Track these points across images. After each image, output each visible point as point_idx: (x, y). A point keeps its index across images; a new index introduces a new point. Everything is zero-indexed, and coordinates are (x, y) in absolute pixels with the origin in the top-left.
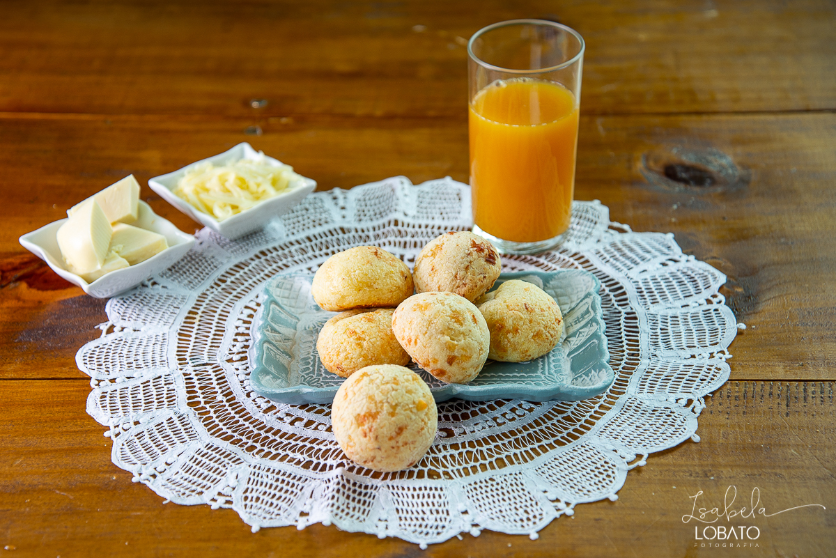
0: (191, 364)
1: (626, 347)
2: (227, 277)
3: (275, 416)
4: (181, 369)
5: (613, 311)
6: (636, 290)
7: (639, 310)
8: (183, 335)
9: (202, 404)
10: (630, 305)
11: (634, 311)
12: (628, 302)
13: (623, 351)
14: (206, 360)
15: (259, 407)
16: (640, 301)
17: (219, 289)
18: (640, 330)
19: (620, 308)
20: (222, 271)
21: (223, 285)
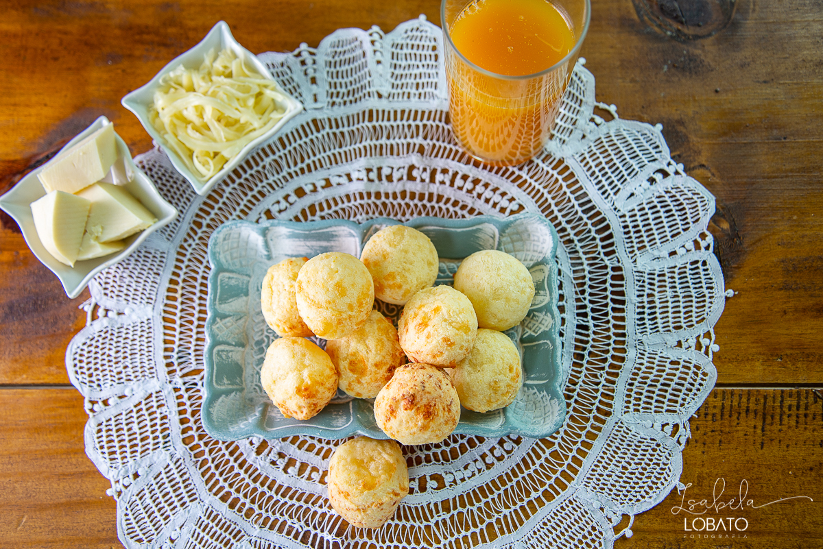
0: (179, 373)
1: (612, 330)
2: (201, 217)
3: (268, 460)
4: (170, 382)
5: (599, 266)
6: (622, 230)
7: (627, 264)
8: (168, 320)
9: (196, 441)
10: (617, 254)
11: (620, 265)
12: (614, 248)
13: (609, 338)
15: (251, 443)
16: (626, 244)
17: (196, 238)
18: (626, 298)
19: (606, 259)
20: (195, 209)
21: (200, 233)
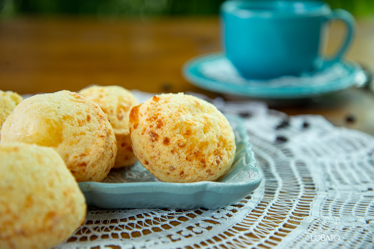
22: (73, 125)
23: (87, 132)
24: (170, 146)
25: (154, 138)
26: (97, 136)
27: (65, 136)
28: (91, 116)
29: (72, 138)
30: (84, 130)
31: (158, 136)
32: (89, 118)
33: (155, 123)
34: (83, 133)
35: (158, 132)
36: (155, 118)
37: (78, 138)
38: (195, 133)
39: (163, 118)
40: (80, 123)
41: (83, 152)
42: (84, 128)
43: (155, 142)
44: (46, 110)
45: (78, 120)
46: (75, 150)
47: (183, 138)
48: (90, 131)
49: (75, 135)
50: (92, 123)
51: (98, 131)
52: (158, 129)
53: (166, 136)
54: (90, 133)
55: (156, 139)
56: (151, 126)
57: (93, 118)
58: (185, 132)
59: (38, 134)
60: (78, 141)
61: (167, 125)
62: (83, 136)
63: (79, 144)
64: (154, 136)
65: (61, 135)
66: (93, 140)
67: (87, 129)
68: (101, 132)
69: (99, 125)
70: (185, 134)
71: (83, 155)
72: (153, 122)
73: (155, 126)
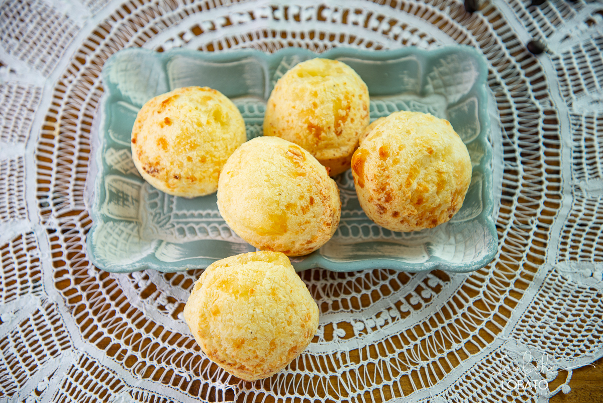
0: (55, 214)
1: (545, 175)
2: (85, 53)
3: (156, 304)
4: (44, 223)
5: (529, 109)
6: (556, 73)
7: (561, 107)
8: (42, 159)
9: (72, 285)
10: (550, 98)
11: (554, 108)
12: (547, 91)
13: (541, 183)
14: (72, 207)
15: (137, 286)
16: (560, 87)
17: (79, 75)
18: (561, 142)
19: (537, 103)
20: (78, 45)
21: (83, 69)
22: (297, 215)
23: (312, 220)
24: (399, 218)
25: (382, 212)
26: (322, 223)
27: (289, 227)
28: (315, 197)
29: (297, 228)
30: (308, 219)
31: (386, 209)
32: (312, 201)
33: (383, 196)
34: (308, 222)
35: (386, 205)
36: (383, 189)
37: (303, 227)
38: (427, 201)
39: (392, 190)
40: (304, 210)
41: (309, 239)
42: (308, 216)
43: (384, 214)
44: (267, 203)
45: (301, 207)
46: (301, 238)
47: (413, 209)
48: (314, 217)
49: (300, 224)
50: (316, 208)
51: (323, 217)
52: (387, 204)
53: (395, 210)
54: (315, 219)
55: (384, 212)
56: (379, 200)
57: (317, 199)
58: (416, 202)
59: (262, 228)
60: (304, 230)
61: (396, 201)
62: (308, 224)
63: (304, 233)
64: (383, 209)
65: (286, 226)
66: (319, 227)
67: (311, 217)
68: (327, 218)
69: (323, 209)
70: (417, 204)
71: (309, 242)
72: (380, 195)
73: (383, 199)
